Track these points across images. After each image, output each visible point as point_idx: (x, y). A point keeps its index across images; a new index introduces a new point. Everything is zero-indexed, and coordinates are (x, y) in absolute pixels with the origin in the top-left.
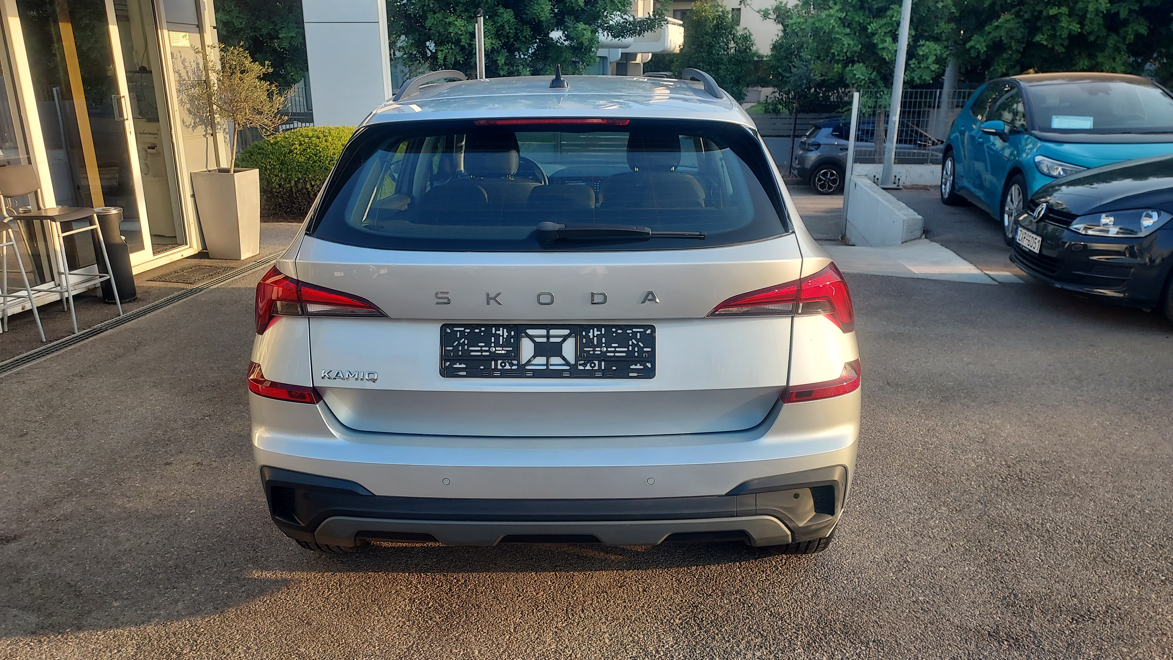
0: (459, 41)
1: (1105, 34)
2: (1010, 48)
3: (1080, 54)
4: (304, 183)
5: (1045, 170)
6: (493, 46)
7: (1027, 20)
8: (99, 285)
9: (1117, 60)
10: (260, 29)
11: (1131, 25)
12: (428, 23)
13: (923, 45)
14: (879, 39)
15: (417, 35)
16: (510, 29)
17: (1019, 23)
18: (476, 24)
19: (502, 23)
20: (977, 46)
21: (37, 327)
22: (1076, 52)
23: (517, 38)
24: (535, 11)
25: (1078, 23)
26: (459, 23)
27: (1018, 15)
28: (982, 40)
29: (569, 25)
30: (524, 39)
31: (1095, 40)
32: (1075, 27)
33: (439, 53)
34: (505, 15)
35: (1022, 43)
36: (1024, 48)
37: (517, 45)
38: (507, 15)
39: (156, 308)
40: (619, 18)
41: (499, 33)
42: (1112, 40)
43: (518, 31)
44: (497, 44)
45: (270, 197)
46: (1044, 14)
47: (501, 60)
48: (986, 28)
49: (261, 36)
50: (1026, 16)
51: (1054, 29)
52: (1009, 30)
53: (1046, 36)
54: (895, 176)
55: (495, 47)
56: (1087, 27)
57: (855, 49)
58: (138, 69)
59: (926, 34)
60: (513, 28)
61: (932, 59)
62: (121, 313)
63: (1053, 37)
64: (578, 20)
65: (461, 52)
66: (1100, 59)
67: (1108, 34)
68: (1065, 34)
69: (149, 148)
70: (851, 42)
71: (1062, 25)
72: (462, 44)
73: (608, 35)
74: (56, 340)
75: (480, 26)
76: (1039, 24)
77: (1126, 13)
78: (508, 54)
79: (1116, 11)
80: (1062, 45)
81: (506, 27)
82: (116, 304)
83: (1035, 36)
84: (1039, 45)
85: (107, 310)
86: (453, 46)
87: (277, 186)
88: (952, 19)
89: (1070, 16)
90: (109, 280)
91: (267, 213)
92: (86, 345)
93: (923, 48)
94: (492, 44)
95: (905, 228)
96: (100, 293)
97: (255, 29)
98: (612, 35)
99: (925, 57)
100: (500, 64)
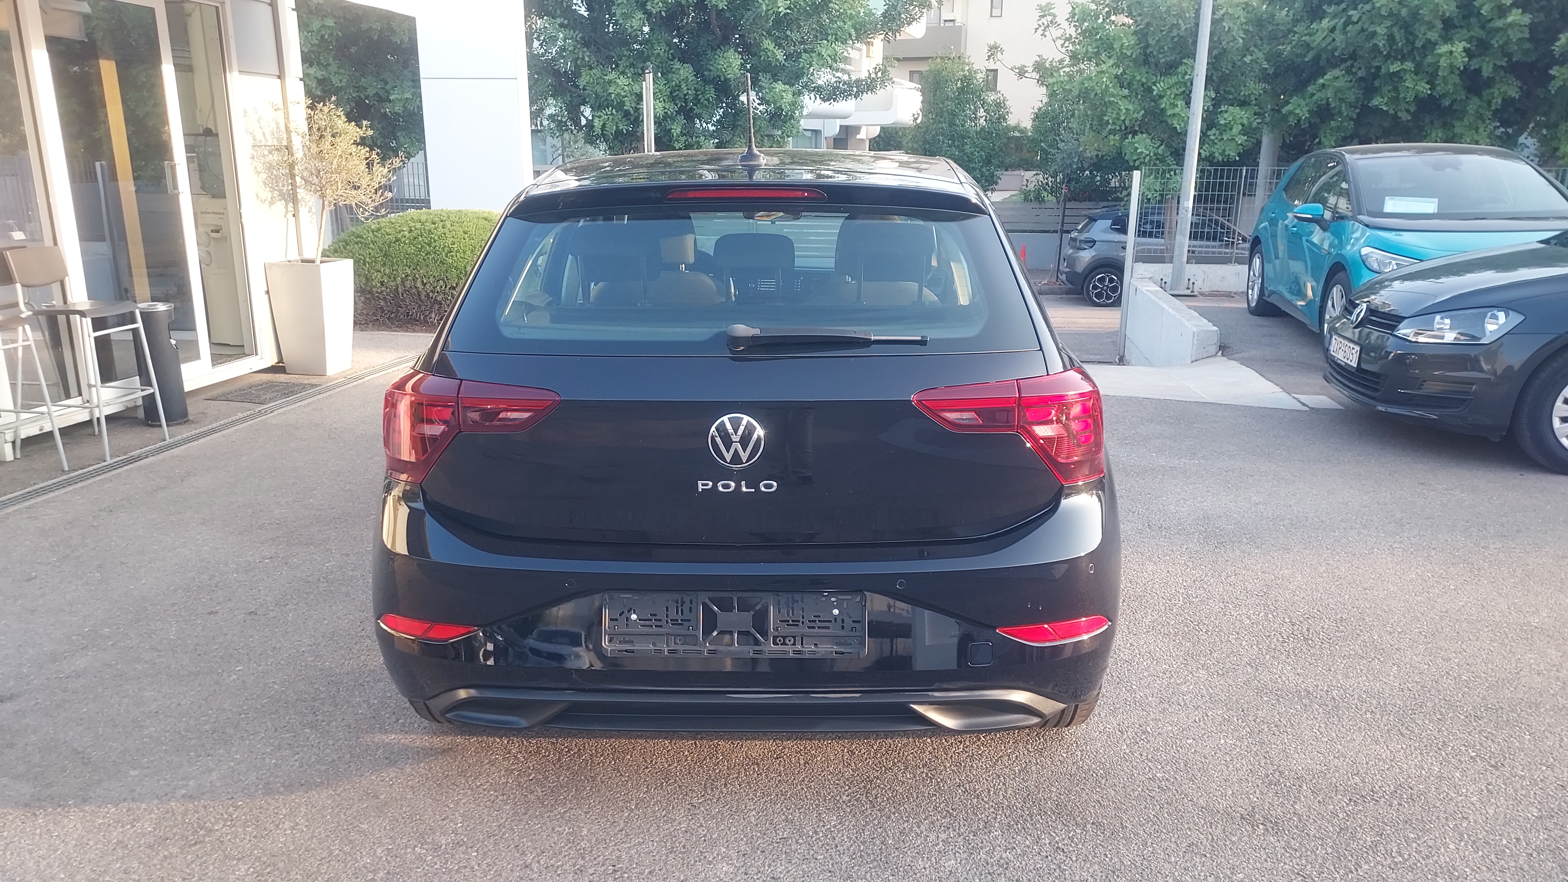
0: (622, 104)
1: (1464, 97)
2: (1340, 112)
3: (1432, 123)
4: (414, 280)
5: (1375, 266)
6: (666, 110)
7: (1362, 79)
8: (140, 402)
9: (1481, 130)
10: (365, 89)
11: (1497, 86)
12: (582, 82)
13: (1226, 112)
14: (1168, 103)
15: (569, 97)
17: (1351, 81)
18: (644, 83)
19: (678, 82)
20: (1297, 112)
21: (58, 453)
22: (1427, 121)
23: (697, 101)
24: (719, 67)
25: (1428, 83)
26: (622, 81)
27: (1349, 71)
28: (1303, 103)
29: (764, 84)
30: (706, 102)
31: (1451, 105)
32: (1424, 88)
33: (596, 120)
34: (682, 71)
35: (1356, 108)
36: (1358, 114)
37: (697, 111)
38: (684, 72)
39: (213, 431)
40: (830, 76)
41: (674, 94)
42: (1473, 105)
43: (698, 93)
44: (672, 108)
45: (368, 299)
46: (1383, 71)
47: (676, 130)
48: (1309, 89)
49: (367, 97)
50: (1360, 74)
51: (1396, 89)
52: (1338, 91)
53: (1386, 99)
54: (1189, 280)
55: (669, 113)
56: (1439, 88)
57: (1135, 115)
58: (201, 132)
59: (1231, 97)
60: (693, 88)
61: (1237, 129)
62: (167, 437)
63: (1395, 100)
64: (775, 78)
65: (624, 119)
66: (1458, 130)
67: (1467, 98)
68: (1410, 96)
69: (212, 231)
70: (1130, 107)
71: (1407, 84)
72: (625, 108)
73: (816, 98)
74: (82, 469)
75: (648, 86)
76: (1377, 83)
77: (1490, 69)
78: (685, 121)
79: (1477, 67)
80: (1408, 111)
81: (682, 87)
82: (160, 426)
83: (1372, 99)
84: (1377, 110)
85: (149, 433)
86: (614, 111)
87: (379, 285)
88: (1265, 77)
89: (1416, 74)
90: (153, 394)
91: (366, 320)
92: (119, 474)
93: (1226, 115)
94: (665, 109)
95: (1195, 342)
96: (141, 414)
97: (358, 88)
98: (820, 98)
99: (1228, 127)
100: (675, 134)
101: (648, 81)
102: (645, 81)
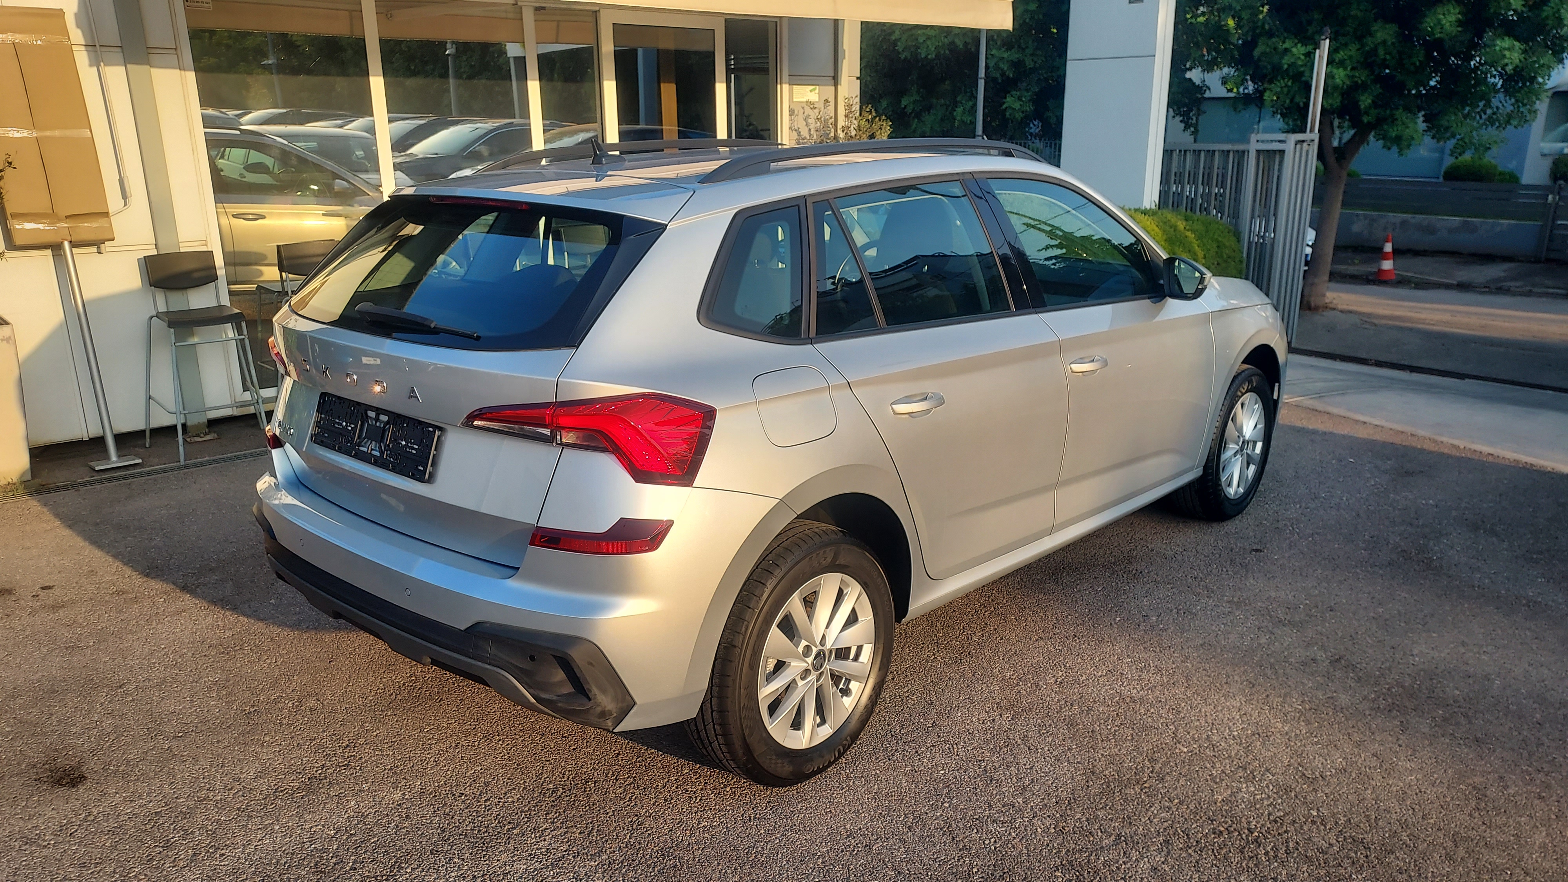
18: (1318, 51)
75: (1322, 54)
101: (1322, 48)
102: (1319, 48)
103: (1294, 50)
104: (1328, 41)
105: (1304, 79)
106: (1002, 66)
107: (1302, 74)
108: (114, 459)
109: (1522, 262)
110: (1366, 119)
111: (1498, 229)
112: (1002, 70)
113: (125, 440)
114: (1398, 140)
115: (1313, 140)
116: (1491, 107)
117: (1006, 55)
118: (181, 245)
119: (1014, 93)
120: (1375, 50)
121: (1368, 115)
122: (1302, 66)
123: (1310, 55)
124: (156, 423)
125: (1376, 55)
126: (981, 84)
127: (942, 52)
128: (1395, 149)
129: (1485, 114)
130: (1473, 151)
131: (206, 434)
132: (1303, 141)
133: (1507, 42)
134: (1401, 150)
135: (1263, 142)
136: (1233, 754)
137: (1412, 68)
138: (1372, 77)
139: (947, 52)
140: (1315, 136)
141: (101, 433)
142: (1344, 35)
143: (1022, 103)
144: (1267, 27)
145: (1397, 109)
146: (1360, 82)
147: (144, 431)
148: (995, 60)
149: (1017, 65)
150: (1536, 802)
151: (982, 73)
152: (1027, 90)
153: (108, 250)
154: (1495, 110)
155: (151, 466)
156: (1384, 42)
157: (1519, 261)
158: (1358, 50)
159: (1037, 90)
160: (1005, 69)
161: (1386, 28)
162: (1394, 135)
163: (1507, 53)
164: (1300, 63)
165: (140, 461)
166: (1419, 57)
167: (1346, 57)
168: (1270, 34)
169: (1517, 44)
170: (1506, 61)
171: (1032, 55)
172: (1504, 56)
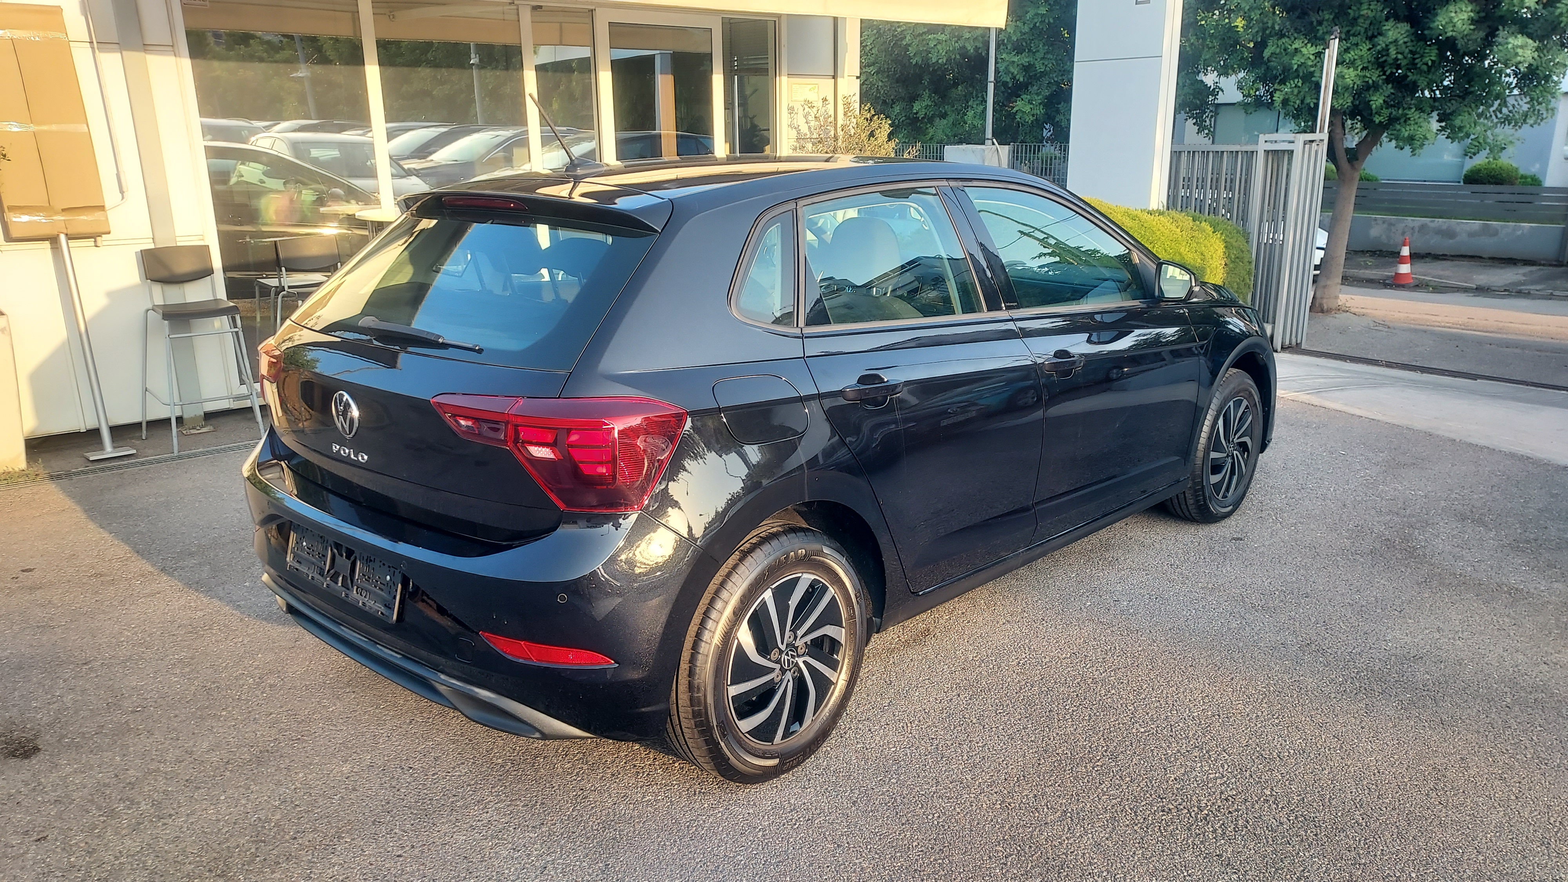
16: (1397, 53)
18: (1327, 50)
47: (1377, 100)
60: (1407, 51)
75: (1332, 52)
100: (1374, 106)
101: (1331, 47)
102: (1328, 48)
103: (1303, 50)
104: (1337, 40)
105: (1313, 79)
106: (1012, 70)
107: (1312, 74)
108: (109, 450)
109: (1544, 265)
110: (1377, 119)
111: (1519, 233)
112: (1012, 74)
113: (120, 432)
114: (1411, 139)
115: (1322, 140)
116: (1506, 106)
117: (1016, 59)
118: (178, 239)
119: (1024, 97)
120: (1386, 49)
121: (1380, 116)
122: (1312, 66)
123: (1319, 55)
124: (151, 416)
125: (1388, 55)
126: (991, 87)
127: (953, 57)
128: (1407, 148)
129: (1501, 112)
130: (1488, 151)
131: (203, 427)
132: (1312, 141)
133: (1520, 40)
134: (1413, 150)
135: (1271, 142)
136: (1191, 735)
137: (1425, 68)
138: (1384, 77)
139: (958, 57)
140: (1325, 136)
141: (97, 426)
142: (1354, 35)
143: (1032, 106)
144: (1277, 28)
145: (1410, 108)
146: (1371, 82)
147: (140, 424)
148: (1005, 64)
149: (1027, 68)
150: (1497, 782)
151: (991, 77)
152: (1038, 94)
153: (104, 243)
154: (1511, 108)
155: (145, 457)
156: (1396, 41)
157: (1540, 265)
158: (1369, 49)
159: (1047, 94)
160: (1016, 73)
161: (1397, 28)
162: (1406, 134)
163: (1520, 51)
164: (1310, 63)
165: (134, 451)
166: (1432, 55)
167: (1356, 57)
168: (1281, 35)
169: (1530, 41)
170: (1519, 58)
171: (1043, 58)
172: (1517, 54)
